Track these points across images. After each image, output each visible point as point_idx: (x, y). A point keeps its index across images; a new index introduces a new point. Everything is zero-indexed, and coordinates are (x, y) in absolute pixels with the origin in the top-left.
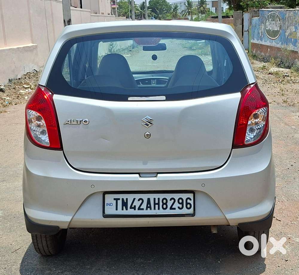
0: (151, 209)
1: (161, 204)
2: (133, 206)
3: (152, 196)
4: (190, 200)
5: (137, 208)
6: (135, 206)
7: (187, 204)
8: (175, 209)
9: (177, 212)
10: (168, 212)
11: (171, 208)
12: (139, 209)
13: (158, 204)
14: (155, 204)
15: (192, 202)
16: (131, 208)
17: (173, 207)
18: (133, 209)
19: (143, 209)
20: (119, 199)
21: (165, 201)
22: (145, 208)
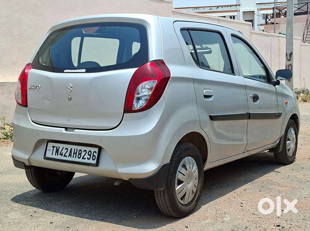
1: (78, 154)
2: (61, 153)
5: (63, 155)
6: (62, 153)
7: (93, 156)
8: (85, 159)
9: (86, 161)
11: (83, 158)
12: (65, 156)
13: (76, 154)
14: (74, 153)
16: (60, 154)
17: (84, 157)
18: (61, 156)
19: (66, 156)
20: (55, 147)
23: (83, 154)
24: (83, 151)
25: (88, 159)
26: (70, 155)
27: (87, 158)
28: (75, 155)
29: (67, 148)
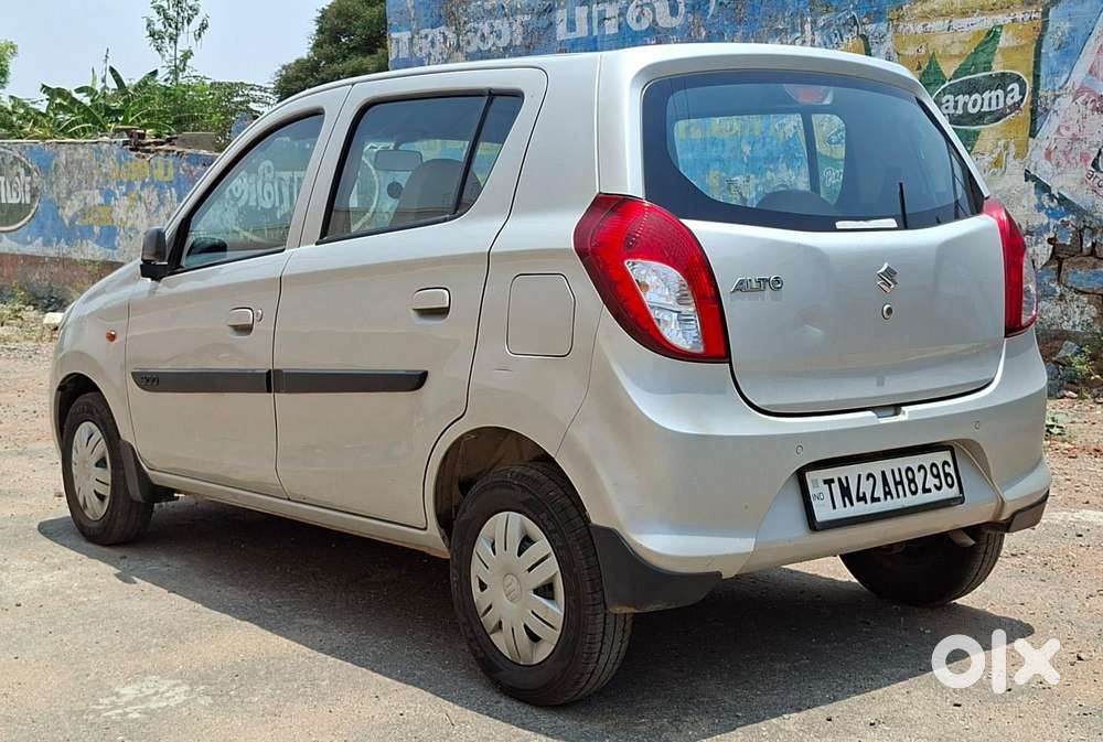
0: (892, 497)
1: (905, 481)
2: (861, 495)
3: (887, 465)
4: (949, 466)
7: (947, 475)
8: (929, 491)
9: (935, 496)
10: (921, 498)
13: (901, 483)
14: (896, 484)
15: (951, 470)
17: (927, 487)
19: (878, 500)
21: (910, 476)
22: (882, 497)
23: (919, 477)
24: (916, 471)
25: (939, 488)
26: (887, 493)
27: (935, 485)
28: (900, 487)
29: (870, 476)
